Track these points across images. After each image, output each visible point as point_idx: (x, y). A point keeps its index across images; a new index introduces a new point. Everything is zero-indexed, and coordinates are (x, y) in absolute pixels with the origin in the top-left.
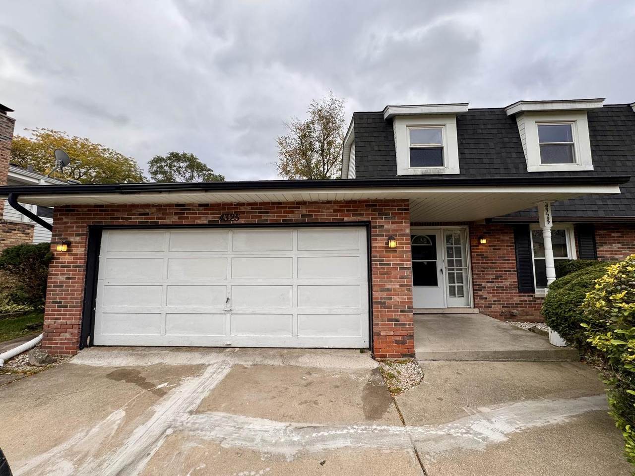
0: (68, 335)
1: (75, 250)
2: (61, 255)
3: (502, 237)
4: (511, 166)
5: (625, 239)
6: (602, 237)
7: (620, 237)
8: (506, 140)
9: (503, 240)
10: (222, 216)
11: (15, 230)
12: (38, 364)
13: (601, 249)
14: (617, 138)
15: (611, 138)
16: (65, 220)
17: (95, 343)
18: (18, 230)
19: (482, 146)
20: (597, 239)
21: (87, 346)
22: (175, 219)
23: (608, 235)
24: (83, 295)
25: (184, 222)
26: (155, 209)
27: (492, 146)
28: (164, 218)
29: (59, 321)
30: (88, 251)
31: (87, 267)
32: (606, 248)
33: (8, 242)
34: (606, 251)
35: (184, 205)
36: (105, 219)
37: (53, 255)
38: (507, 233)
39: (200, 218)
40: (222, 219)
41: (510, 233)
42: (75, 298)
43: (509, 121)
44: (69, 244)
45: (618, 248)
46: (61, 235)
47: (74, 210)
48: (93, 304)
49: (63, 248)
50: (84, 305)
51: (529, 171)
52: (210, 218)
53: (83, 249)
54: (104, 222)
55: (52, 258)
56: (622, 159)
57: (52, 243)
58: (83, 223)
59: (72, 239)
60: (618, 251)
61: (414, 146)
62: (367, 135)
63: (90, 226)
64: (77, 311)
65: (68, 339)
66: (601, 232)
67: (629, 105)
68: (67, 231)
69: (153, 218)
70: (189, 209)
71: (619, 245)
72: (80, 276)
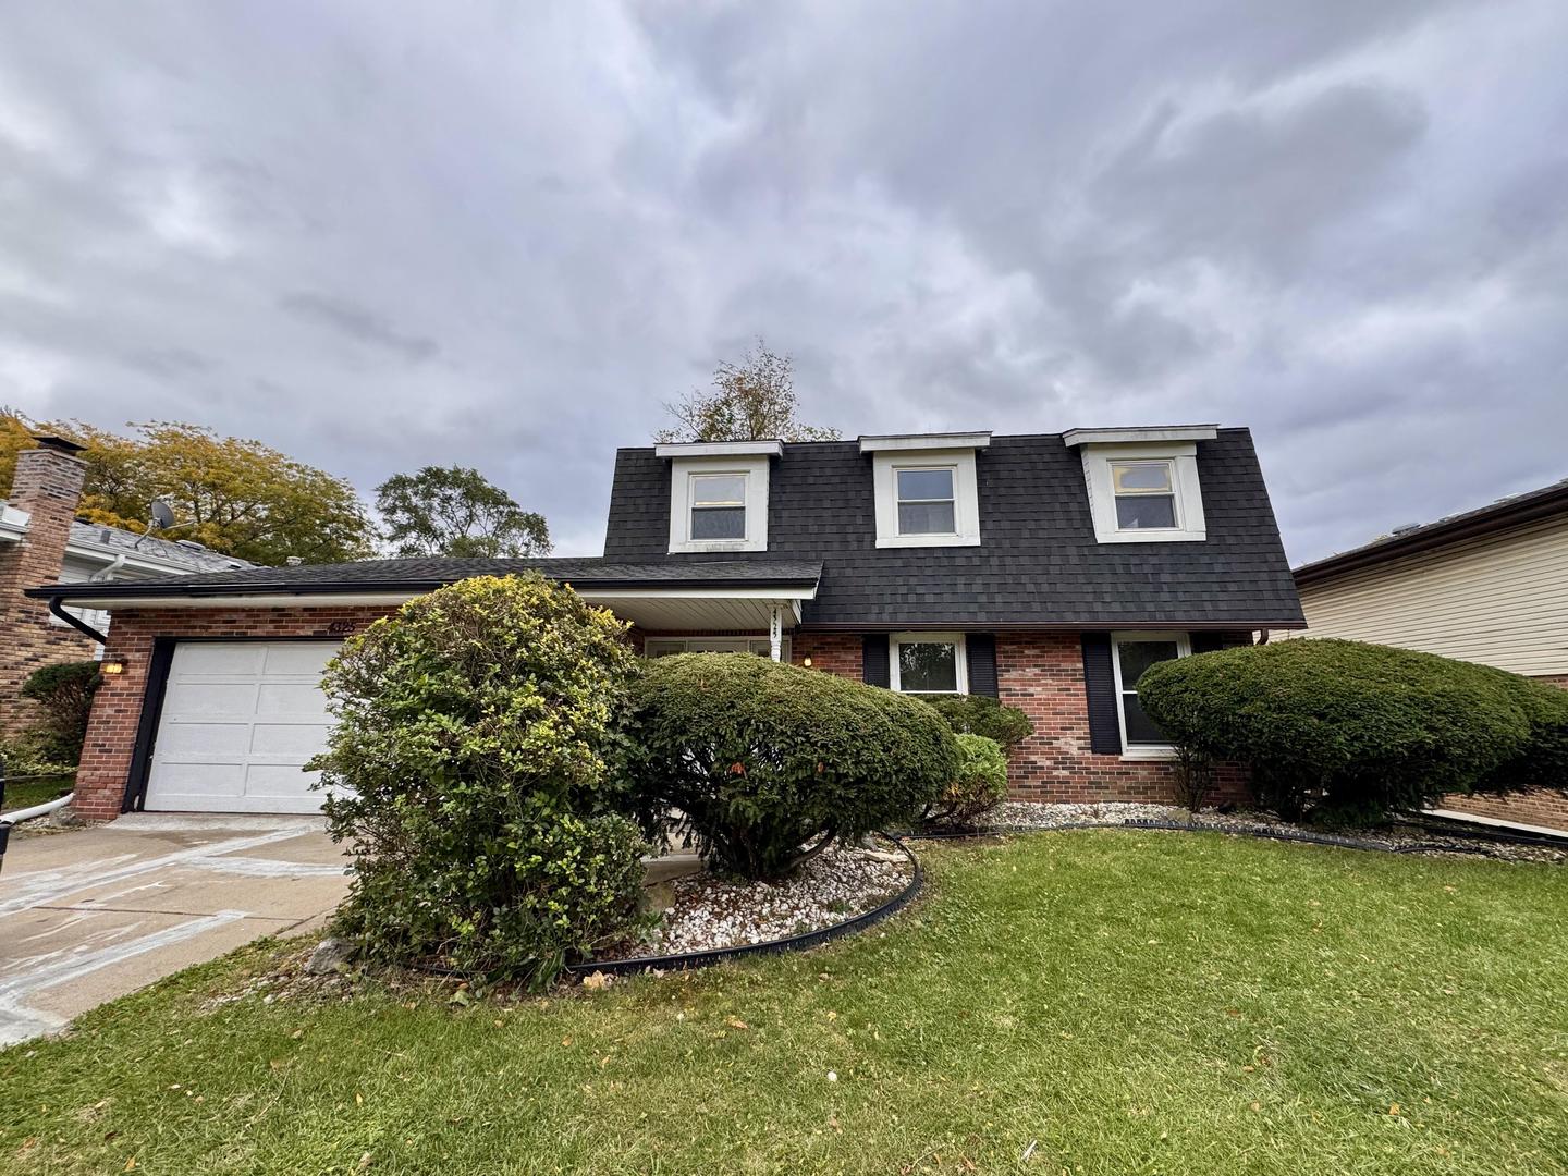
0: (107, 792)
1: (132, 672)
2: (113, 678)
3: (843, 656)
4: (851, 538)
5: (1048, 661)
6: (1010, 657)
7: (1037, 656)
8: (851, 495)
9: (845, 661)
10: (333, 625)
11: (65, 640)
12: (60, 826)
13: (1007, 677)
14: (1032, 491)
15: (1022, 491)
16: (124, 630)
17: (145, 808)
18: (72, 640)
19: (811, 504)
20: (1000, 660)
21: (134, 811)
22: (270, 628)
23: (1019, 652)
24: (135, 736)
25: (281, 633)
26: (244, 614)
27: (827, 504)
28: (255, 628)
29: (98, 772)
30: (151, 673)
31: (146, 695)
32: (1014, 674)
33: (52, 660)
34: (1015, 680)
35: (283, 609)
36: (176, 628)
37: (103, 678)
38: (851, 648)
39: (303, 628)
40: (331, 628)
41: (857, 648)
42: (124, 740)
43: (862, 463)
44: (124, 663)
45: (1035, 675)
46: (116, 650)
47: (137, 616)
48: (150, 750)
49: (117, 669)
50: (135, 750)
51: (877, 547)
52: (317, 627)
53: (144, 670)
54: (175, 633)
55: (101, 682)
56: (1032, 525)
57: (104, 661)
58: (147, 633)
59: (130, 656)
60: (1033, 680)
61: (699, 505)
62: (632, 485)
63: (157, 638)
64: (124, 758)
65: (108, 798)
66: (1007, 648)
67: (1061, 435)
68: (125, 644)
69: (241, 627)
70: (290, 615)
71: (1037, 670)
72: (134, 707)
